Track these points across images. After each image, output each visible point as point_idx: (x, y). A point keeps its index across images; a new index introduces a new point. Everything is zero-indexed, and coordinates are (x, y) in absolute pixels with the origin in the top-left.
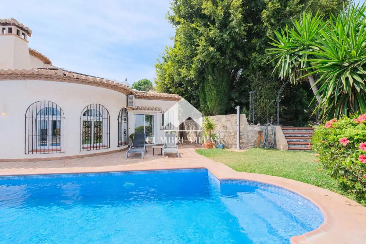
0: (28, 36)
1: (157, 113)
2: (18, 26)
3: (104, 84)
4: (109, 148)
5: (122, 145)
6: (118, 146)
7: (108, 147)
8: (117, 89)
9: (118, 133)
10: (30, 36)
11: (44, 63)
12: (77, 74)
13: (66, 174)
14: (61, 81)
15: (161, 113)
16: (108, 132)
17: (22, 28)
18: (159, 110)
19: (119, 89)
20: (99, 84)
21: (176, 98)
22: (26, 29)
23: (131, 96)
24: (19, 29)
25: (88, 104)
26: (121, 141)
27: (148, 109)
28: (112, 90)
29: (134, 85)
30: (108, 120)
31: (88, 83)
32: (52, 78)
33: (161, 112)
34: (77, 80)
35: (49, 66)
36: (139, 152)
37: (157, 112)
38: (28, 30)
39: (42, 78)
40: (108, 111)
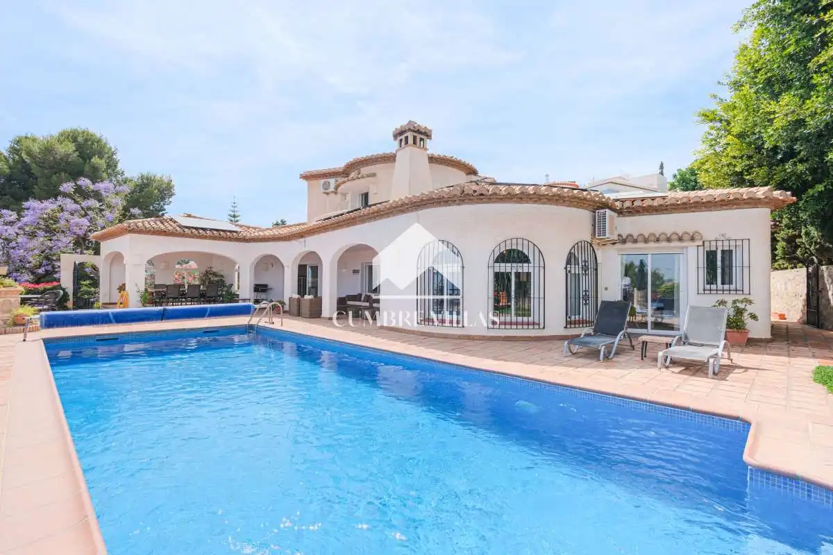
0: (428, 140)
1: (687, 247)
2: (413, 131)
3: (531, 197)
4: (544, 328)
5: (585, 325)
6: (566, 327)
7: (542, 326)
8: (562, 201)
9: (567, 298)
10: (431, 139)
11: (467, 174)
12: (494, 186)
13: (439, 362)
14: (458, 204)
15: (701, 249)
16: (542, 296)
17: (419, 132)
18: (692, 239)
19: (567, 201)
20: (521, 199)
21: (759, 199)
22: (423, 131)
23: (602, 211)
24: (415, 134)
25: (500, 239)
26: (577, 317)
27: (658, 240)
28: (551, 204)
29: (678, 177)
30: (542, 270)
31: (501, 199)
32: (447, 201)
33: (701, 243)
34: (482, 197)
35: (474, 178)
36: (595, 344)
37: (685, 244)
38: (427, 131)
39: (442, 203)
40: (540, 251)
